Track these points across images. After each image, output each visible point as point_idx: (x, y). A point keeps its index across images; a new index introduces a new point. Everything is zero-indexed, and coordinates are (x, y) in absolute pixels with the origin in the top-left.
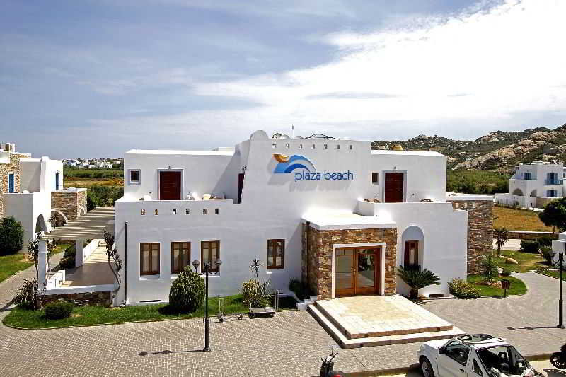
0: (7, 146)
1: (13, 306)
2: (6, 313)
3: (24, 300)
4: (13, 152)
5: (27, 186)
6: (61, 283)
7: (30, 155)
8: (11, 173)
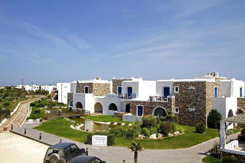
0: (214, 73)
1: (208, 154)
2: (205, 156)
3: (214, 152)
4: (217, 76)
5: (224, 94)
6: (236, 148)
7: (226, 78)
8: (216, 87)
